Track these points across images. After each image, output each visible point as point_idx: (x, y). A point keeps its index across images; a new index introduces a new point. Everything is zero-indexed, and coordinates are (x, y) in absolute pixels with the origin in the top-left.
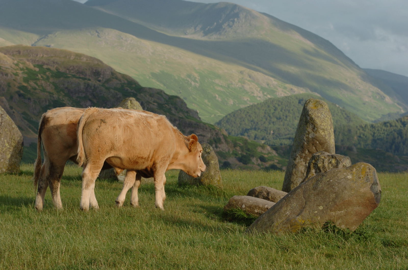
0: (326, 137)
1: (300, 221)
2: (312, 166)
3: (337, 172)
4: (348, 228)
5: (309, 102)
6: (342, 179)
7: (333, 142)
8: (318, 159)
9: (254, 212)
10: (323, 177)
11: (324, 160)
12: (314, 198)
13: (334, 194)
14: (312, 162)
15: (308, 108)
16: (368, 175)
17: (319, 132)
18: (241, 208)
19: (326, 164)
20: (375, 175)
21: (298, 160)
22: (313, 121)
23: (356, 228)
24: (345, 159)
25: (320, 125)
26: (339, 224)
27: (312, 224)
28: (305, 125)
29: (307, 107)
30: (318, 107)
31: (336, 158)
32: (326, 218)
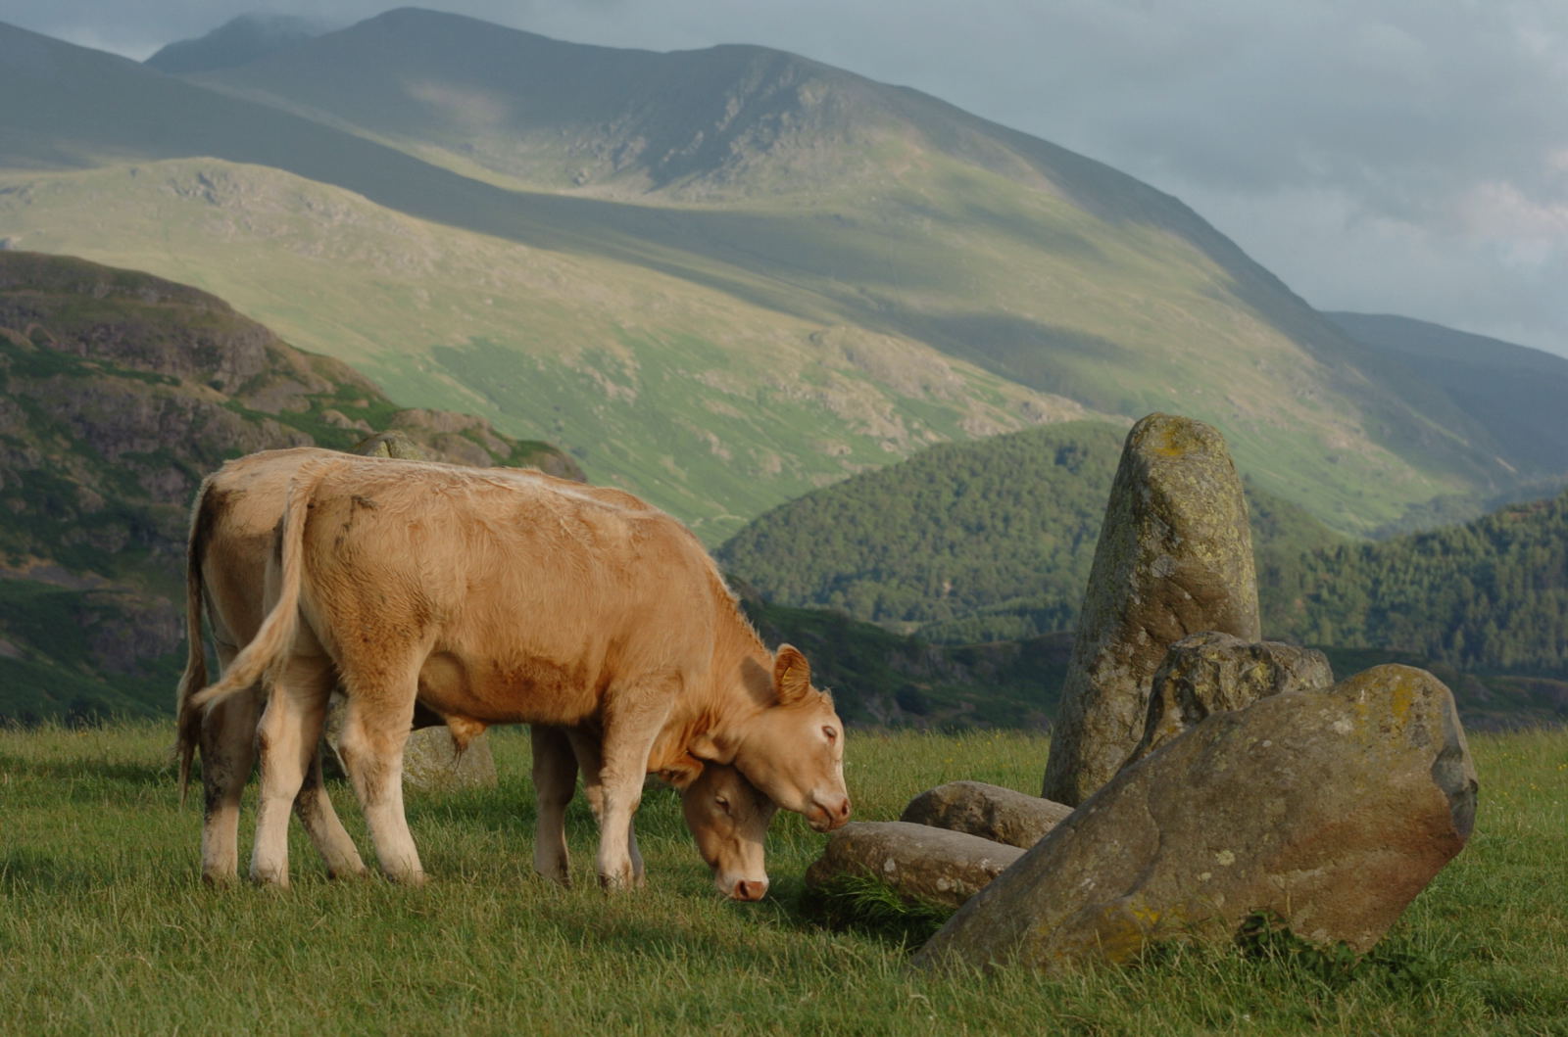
0: (1222, 572)
1: (1139, 916)
2: (1169, 692)
3: (1291, 706)
4: (1342, 943)
5: (1147, 429)
6: (1313, 733)
7: (1251, 594)
8: (1194, 666)
9: (936, 887)
10: (1231, 730)
11: (1218, 668)
12: (1197, 816)
13: (1281, 801)
14: (1168, 678)
15: (1141, 454)
16: (1419, 717)
17: (1193, 553)
18: (880, 872)
19: (1229, 685)
20: (1449, 719)
21: (1106, 672)
22: (1167, 508)
23: (1377, 939)
24: (1307, 662)
25: (1198, 522)
26: (1304, 924)
27: (1190, 927)
28: (1134, 523)
29: (1138, 447)
30: (1184, 447)
31: (1267, 658)
32: (1247, 900)
